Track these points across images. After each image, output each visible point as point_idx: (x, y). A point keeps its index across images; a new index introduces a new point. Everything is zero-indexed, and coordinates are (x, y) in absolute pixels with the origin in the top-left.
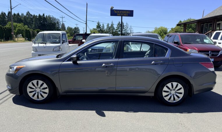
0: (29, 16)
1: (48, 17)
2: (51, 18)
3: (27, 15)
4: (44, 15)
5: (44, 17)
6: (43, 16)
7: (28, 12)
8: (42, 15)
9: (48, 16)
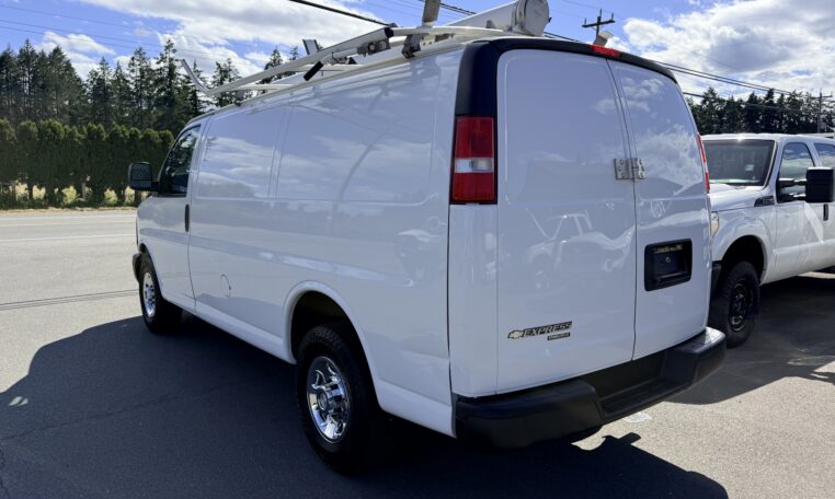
0: (711, 103)
1: (789, 99)
2: (801, 102)
3: (704, 102)
4: (771, 93)
5: (771, 103)
6: (766, 99)
7: (711, 91)
8: (761, 95)
9: (786, 97)
